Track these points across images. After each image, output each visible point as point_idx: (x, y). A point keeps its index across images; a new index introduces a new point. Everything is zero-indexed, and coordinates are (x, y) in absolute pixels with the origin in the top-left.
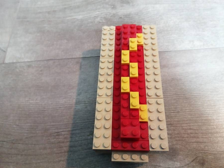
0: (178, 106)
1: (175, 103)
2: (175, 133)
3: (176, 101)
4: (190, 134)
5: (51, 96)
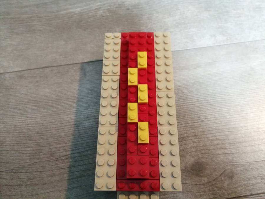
2: (200, 145)
4: (216, 145)
5: (53, 112)
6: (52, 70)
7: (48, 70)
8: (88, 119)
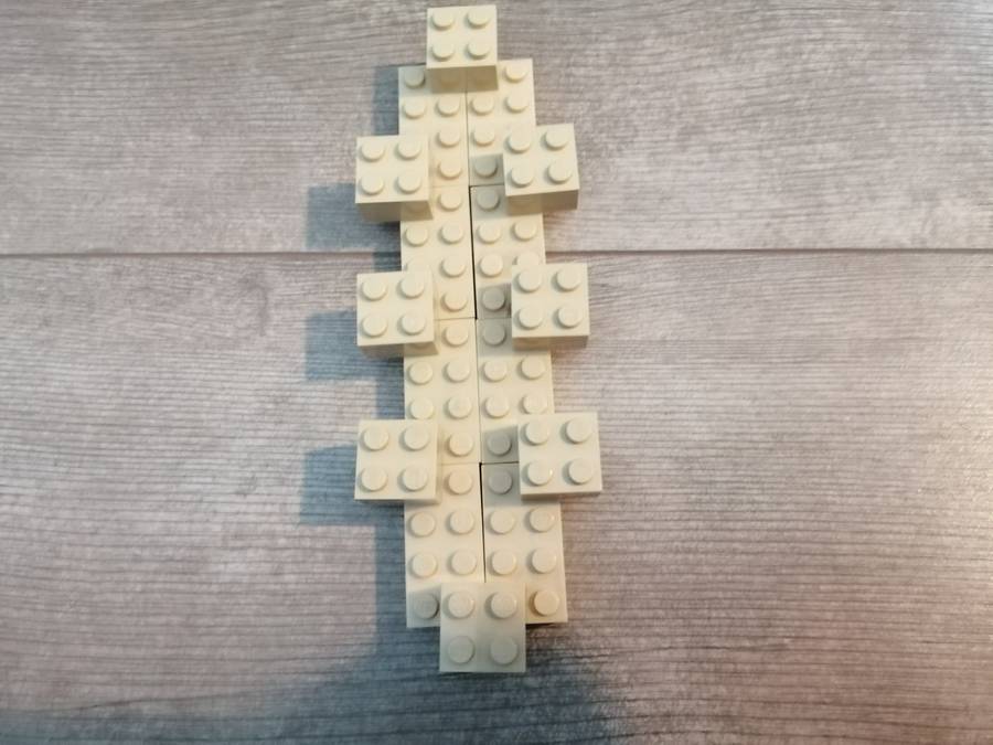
0: (781, 613)
1: (769, 594)
3: (775, 578)
5: (95, 485)
6: (118, 273)
7: (101, 268)
8: (239, 543)
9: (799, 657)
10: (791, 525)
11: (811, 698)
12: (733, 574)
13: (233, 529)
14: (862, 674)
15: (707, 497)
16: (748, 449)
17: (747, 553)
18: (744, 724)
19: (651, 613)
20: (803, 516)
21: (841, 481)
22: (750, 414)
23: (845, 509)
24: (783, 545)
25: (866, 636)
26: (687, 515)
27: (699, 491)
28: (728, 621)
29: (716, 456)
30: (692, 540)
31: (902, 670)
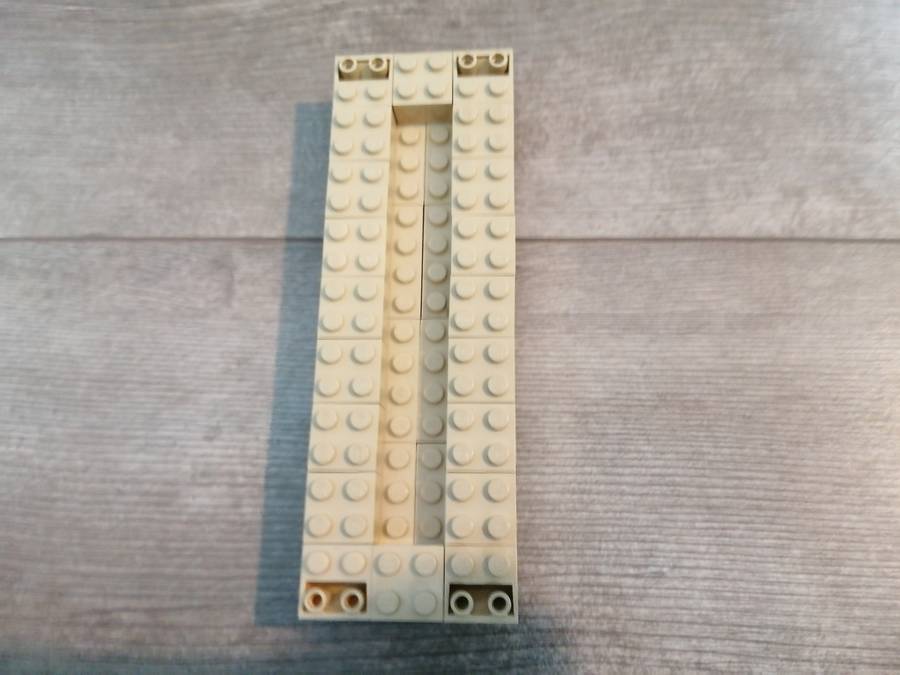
0: (661, 546)
1: (651, 529)
3: (657, 516)
9: (676, 583)
10: (670, 471)
11: (686, 618)
12: (621, 512)
13: (201, 468)
14: (732, 599)
15: (600, 447)
16: (636, 406)
17: (633, 495)
18: (627, 638)
19: (550, 544)
20: (682, 464)
21: (717, 434)
22: (638, 376)
23: (719, 458)
24: (665, 488)
25: (734, 566)
26: (581, 462)
27: (593, 441)
28: (615, 552)
29: (609, 412)
30: (586, 483)
31: (765, 596)
